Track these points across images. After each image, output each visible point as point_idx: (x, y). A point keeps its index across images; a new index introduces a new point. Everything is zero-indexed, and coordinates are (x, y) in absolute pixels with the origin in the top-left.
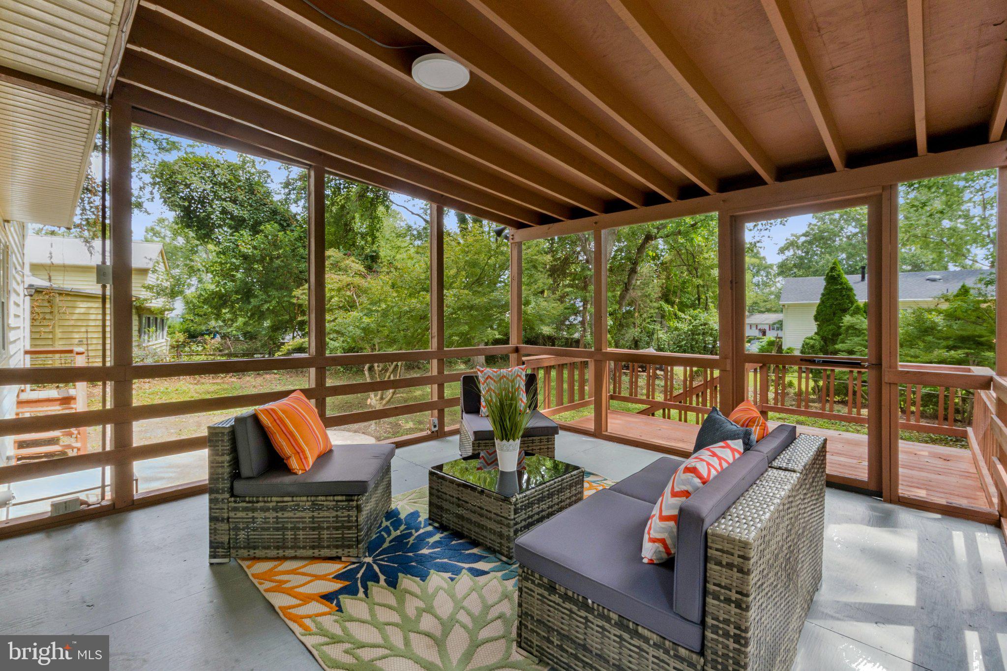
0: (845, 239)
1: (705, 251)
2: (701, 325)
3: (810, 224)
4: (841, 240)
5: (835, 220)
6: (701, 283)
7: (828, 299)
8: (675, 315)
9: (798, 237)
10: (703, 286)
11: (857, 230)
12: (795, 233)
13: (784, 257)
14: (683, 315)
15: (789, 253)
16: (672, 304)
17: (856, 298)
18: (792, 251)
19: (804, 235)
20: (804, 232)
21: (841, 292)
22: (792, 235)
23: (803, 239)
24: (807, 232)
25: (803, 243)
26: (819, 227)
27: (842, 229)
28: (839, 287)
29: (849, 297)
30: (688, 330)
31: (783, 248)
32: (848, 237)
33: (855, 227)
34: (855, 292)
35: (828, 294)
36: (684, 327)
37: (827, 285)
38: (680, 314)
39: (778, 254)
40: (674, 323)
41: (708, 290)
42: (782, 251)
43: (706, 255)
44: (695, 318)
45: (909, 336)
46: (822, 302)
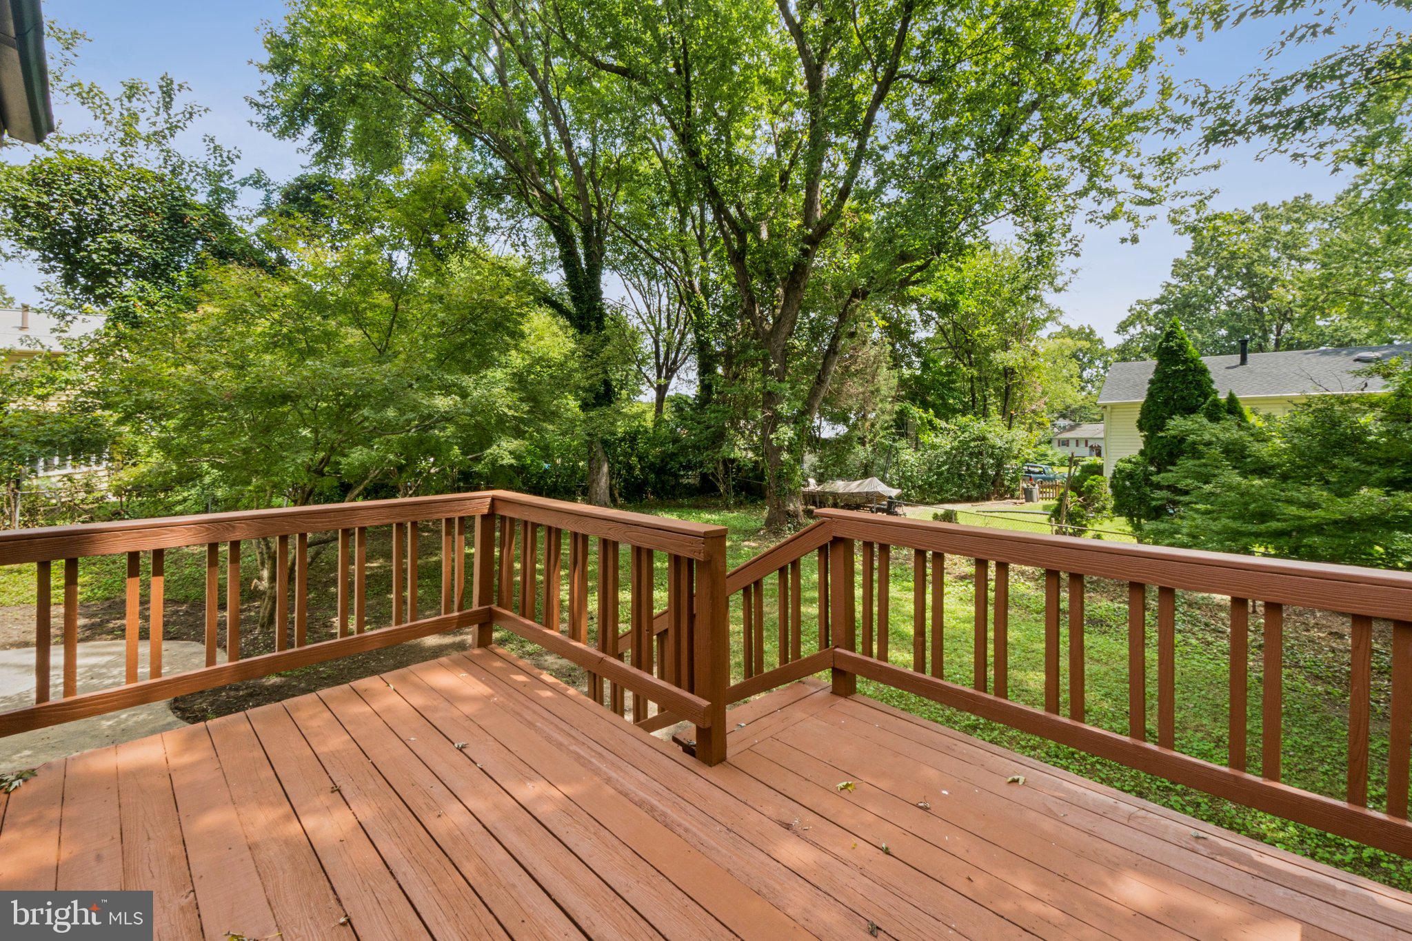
0: (1223, 307)
1: (982, 323)
2: (974, 440)
3: (1169, 285)
4: (1217, 308)
5: (1208, 278)
6: (976, 373)
7: (1161, 390)
8: (930, 422)
9: (1149, 306)
10: (979, 379)
11: (1245, 292)
12: (1143, 298)
13: (1127, 337)
14: (943, 424)
15: (1135, 331)
16: (925, 405)
17: (1214, 387)
18: (1139, 327)
19: (1157, 302)
20: (1158, 296)
21: (1186, 375)
22: (1139, 302)
23: (1156, 308)
24: (1163, 297)
25: (1156, 315)
26: (1182, 289)
27: (1220, 290)
28: (1180, 367)
29: (1199, 385)
30: (952, 448)
31: (1124, 322)
32: (1229, 304)
33: (1242, 288)
34: (1212, 376)
35: (1160, 381)
36: (945, 443)
37: (1160, 364)
38: (937, 421)
39: (1118, 332)
40: (928, 438)
41: (987, 385)
42: (1123, 328)
43: (984, 330)
44: (963, 429)
45: (1301, 455)
46: (1151, 395)
